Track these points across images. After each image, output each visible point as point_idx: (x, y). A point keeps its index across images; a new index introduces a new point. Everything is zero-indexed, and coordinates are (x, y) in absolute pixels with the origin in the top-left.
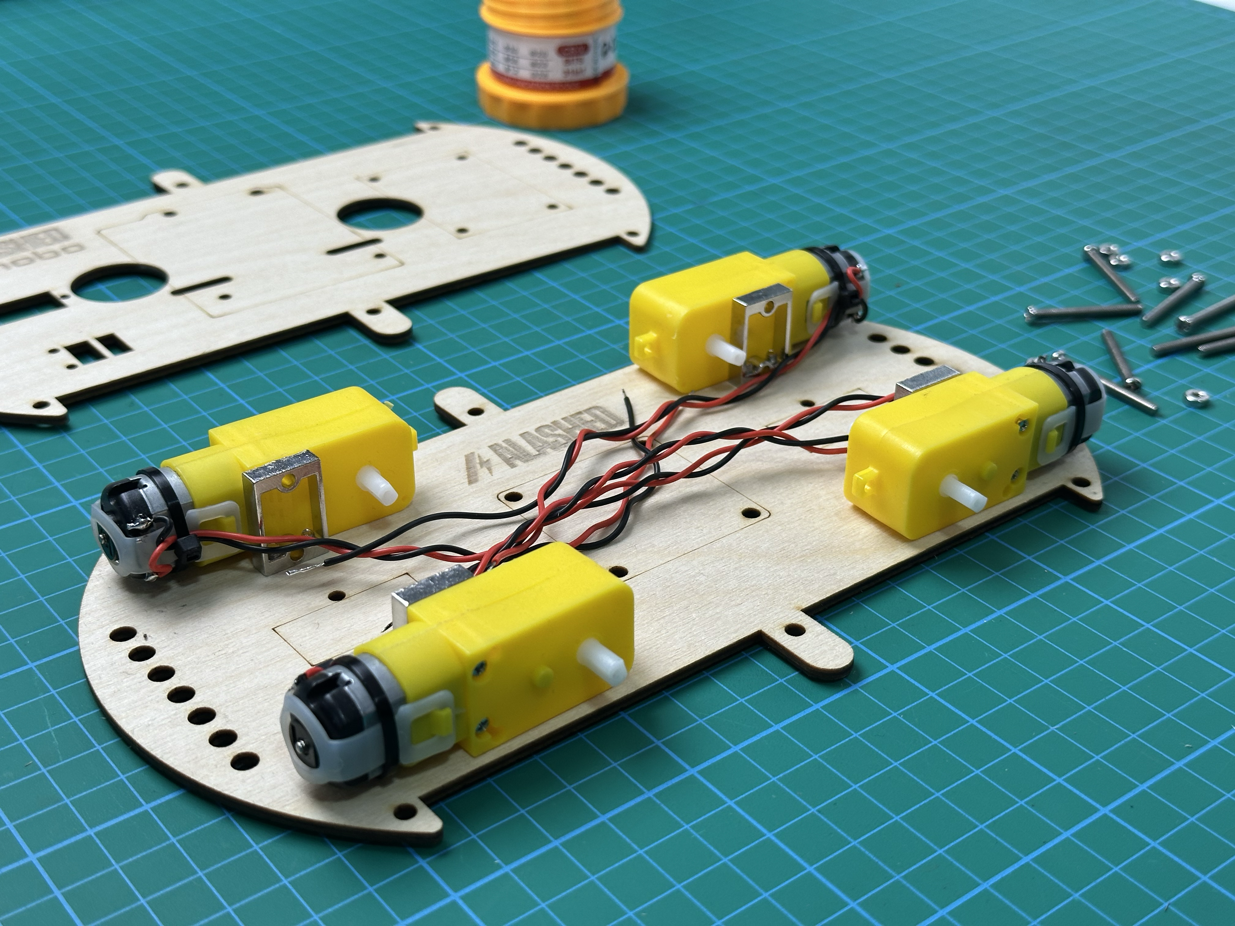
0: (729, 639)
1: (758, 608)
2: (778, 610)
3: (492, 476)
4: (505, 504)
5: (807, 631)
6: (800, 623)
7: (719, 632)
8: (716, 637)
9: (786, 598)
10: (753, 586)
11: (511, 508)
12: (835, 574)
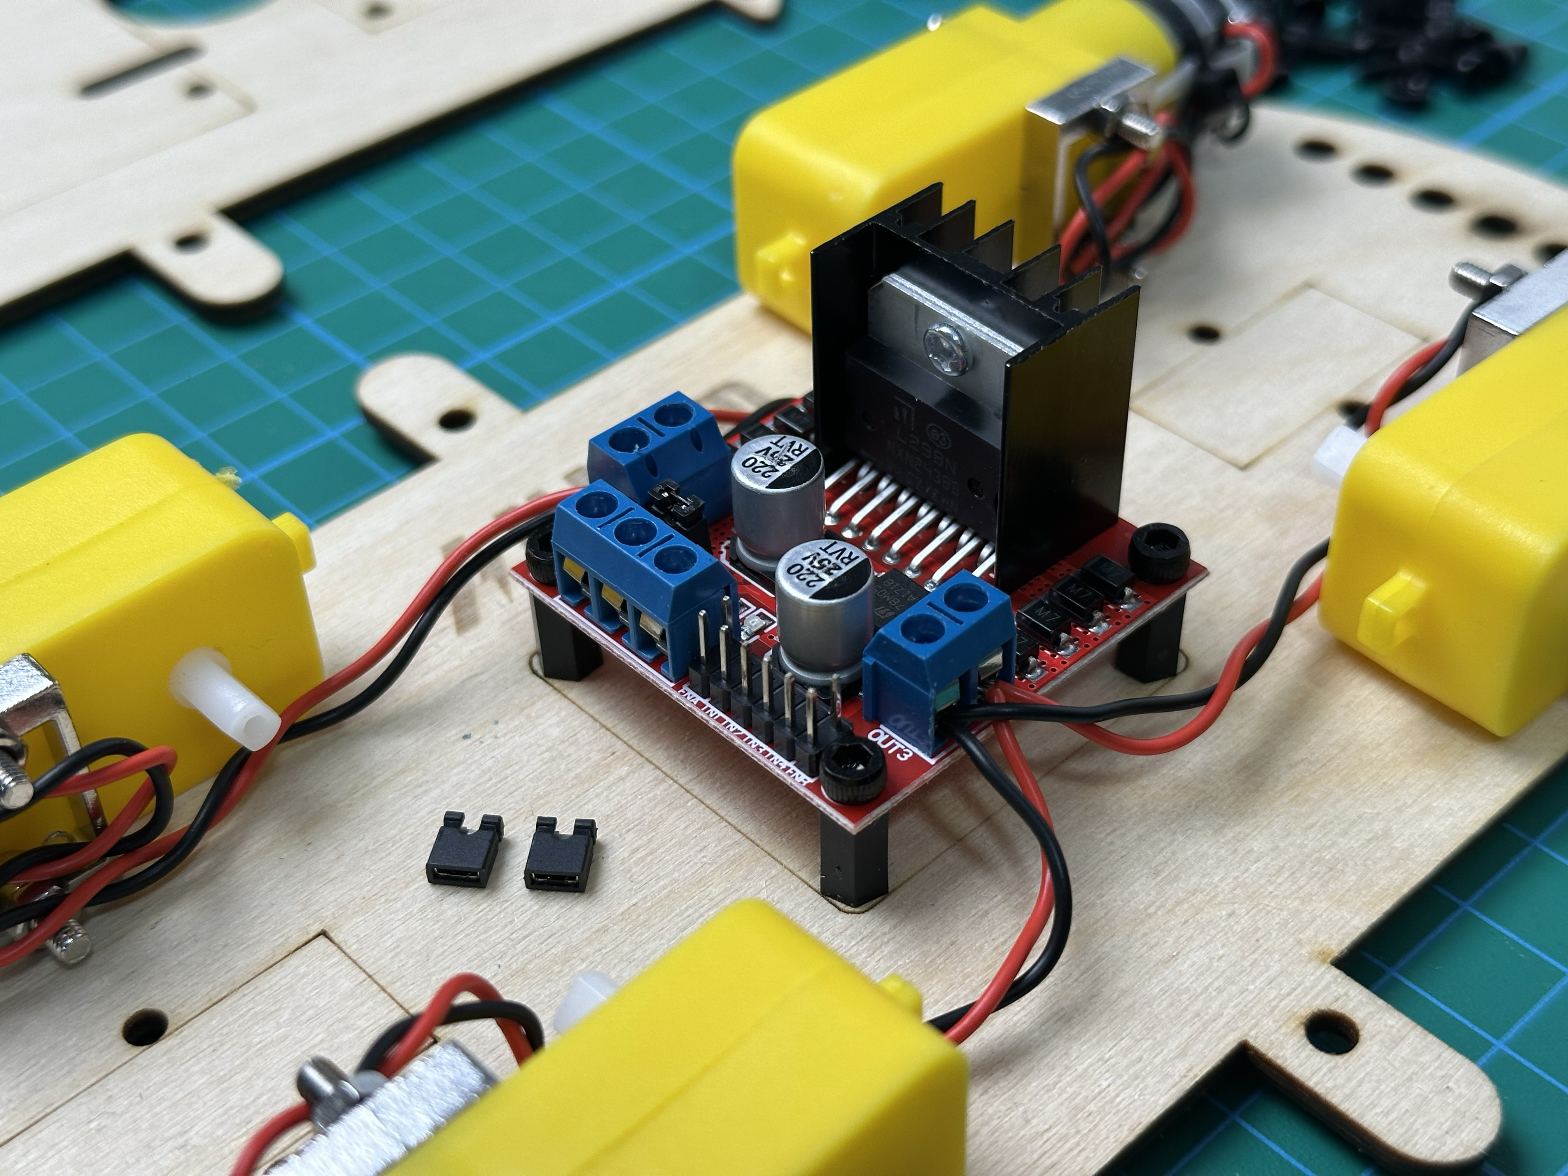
0: (1171, 1082)
1: (1223, 965)
2: (1276, 968)
3: (512, 601)
4: (551, 685)
5: (1364, 1034)
6: (1338, 1007)
7: (1140, 1059)
8: (1136, 1077)
9: (1284, 924)
10: (1194, 892)
11: (566, 697)
12: (1387, 833)
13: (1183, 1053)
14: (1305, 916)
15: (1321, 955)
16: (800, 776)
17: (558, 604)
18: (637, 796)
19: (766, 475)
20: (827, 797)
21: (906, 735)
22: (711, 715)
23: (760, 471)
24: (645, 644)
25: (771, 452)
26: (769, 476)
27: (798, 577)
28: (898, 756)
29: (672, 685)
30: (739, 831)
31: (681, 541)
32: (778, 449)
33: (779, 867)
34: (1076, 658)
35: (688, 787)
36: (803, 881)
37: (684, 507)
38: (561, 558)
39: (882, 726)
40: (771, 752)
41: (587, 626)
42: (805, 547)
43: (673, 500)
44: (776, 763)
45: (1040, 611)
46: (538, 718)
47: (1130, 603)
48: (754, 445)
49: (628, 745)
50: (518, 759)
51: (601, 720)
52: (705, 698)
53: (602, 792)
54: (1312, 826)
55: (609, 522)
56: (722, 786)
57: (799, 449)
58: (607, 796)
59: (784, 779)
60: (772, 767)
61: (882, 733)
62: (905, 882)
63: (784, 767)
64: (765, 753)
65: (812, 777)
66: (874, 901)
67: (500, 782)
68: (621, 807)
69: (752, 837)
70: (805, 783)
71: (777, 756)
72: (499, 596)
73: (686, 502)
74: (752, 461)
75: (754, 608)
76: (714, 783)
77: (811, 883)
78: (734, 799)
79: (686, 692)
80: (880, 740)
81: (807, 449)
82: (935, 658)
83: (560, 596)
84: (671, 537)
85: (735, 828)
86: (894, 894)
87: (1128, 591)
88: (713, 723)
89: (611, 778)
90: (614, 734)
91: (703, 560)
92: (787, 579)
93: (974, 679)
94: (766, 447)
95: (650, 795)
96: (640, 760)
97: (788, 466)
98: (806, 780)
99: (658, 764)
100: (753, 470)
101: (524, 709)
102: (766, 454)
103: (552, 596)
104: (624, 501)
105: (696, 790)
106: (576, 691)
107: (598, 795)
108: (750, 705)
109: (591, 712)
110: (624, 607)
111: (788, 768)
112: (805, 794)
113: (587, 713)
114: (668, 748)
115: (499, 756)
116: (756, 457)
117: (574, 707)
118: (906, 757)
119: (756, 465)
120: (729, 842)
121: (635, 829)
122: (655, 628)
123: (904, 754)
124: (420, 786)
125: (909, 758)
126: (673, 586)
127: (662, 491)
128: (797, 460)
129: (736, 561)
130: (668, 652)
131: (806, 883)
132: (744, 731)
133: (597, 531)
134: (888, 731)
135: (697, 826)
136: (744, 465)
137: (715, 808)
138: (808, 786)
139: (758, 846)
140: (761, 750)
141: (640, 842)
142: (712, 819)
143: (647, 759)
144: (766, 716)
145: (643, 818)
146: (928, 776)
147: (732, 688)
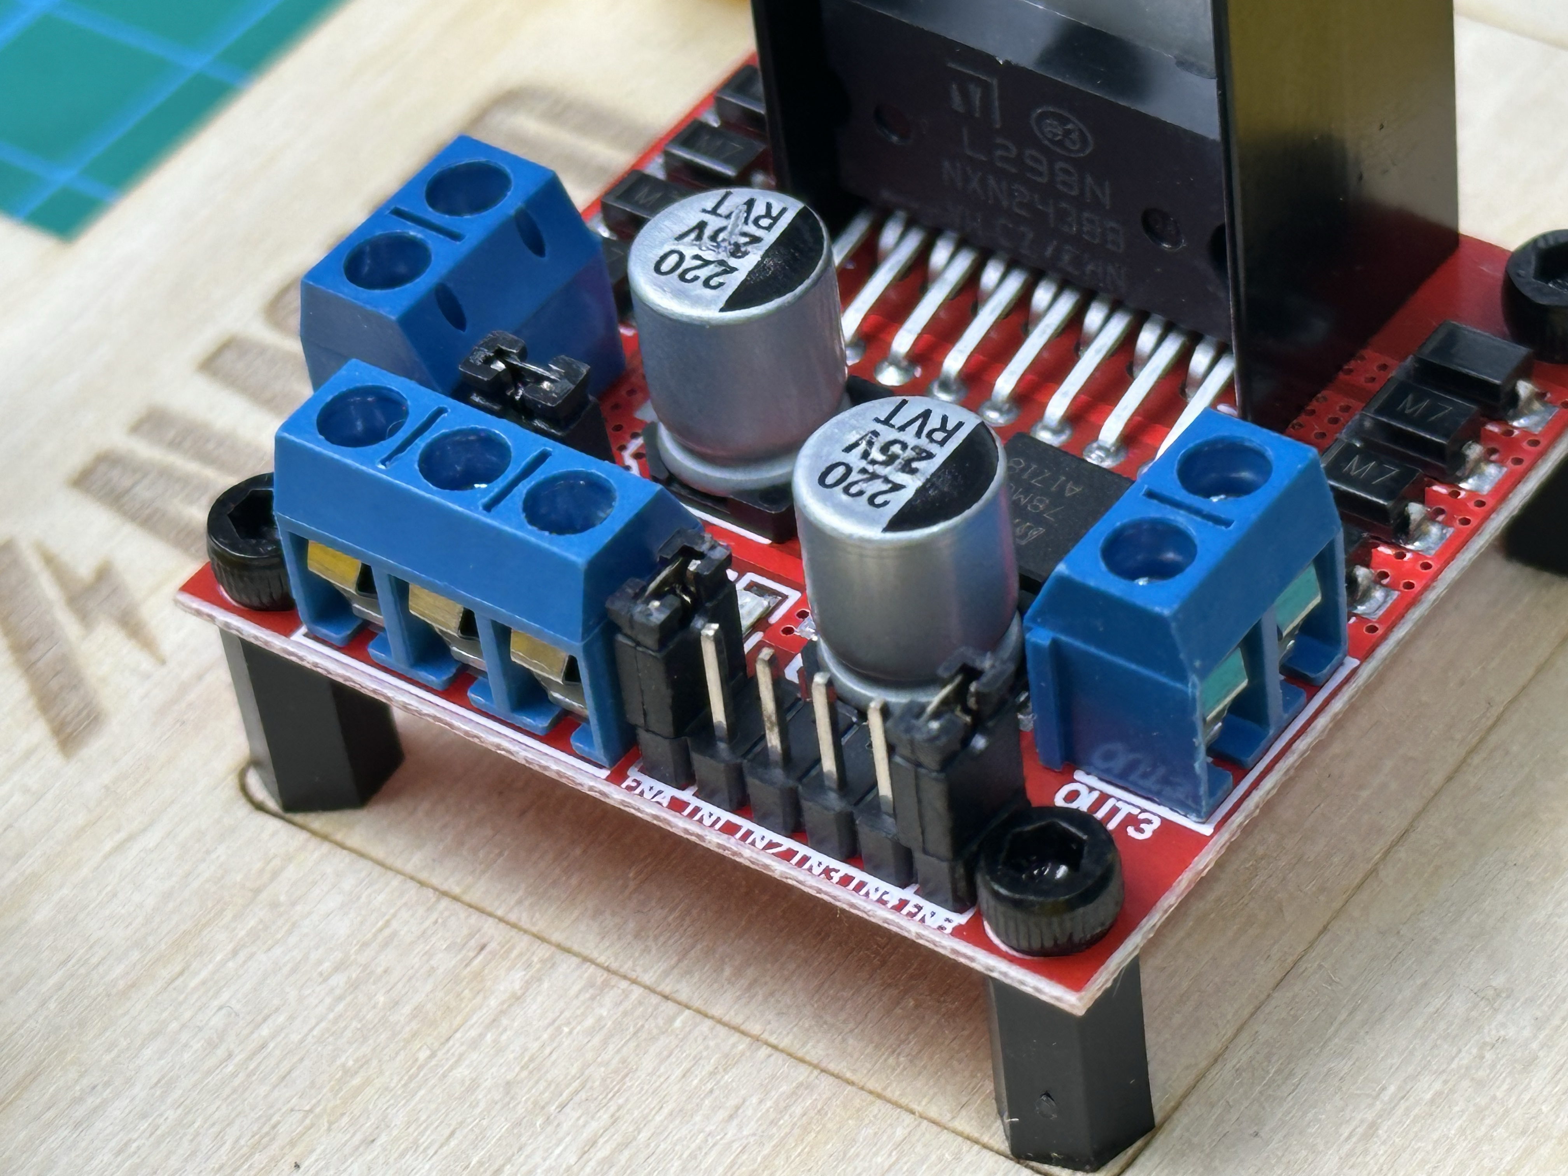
4: (302, 827)
11: (343, 846)
16: (933, 914)
17: (302, 647)
18: (559, 1030)
19: (713, 282)
20: (1003, 947)
21: (1135, 784)
22: (707, 822)
23: (696, 278)
24: (526, 697)
25: (708, 232)
26: (721, 284)
27: (846, 490)
28: (1131, 831)
29: (605, 773)
30: (802, 1060)
31: (568, 460)
32: (722, 222)
33: (908, 1119)
34: (1451, 550)
35: (666, 987)
36: (968, 1138)
37: (546, 385)
38: (300, 545)
39: (1079, 775)
40: (859, 875)
41: (382, 681)
42: (843, 423)
43: (516, 375)
44: (874, 896)
45: (1353, 466)
46: (294, 904)
47: (1532, 412)
48: (667, 223)
49: (507, 923)
50: (276, 1002)
51: (435, 881)
52: (682, 788)
53: (482, 1036)
55: (401, 448)
56: (738, 972)
57: (768, 214)
58: (496, 1042)
59: (901, 927)
60: (869, 907)
61: (1083, 790)
62: (1185, 1096)
63: (894, 902)
64: (846, 881)
65: (960, 911)
66: (1130, 1151)
67: (250, 1058)
68: (532, 1060)
69: (832, 1067)
70: (949, 928)
71: (873, 883)
73: (547, 374)
74: (674, 258)
76: (719, 970)
77: (985, 1139)
78: (772, 994)
79: (639, 783)
80: (1082, 805)
81: (783, 211)
83: (303, 629)
84: (543, 457)
85: (790, 1055)
86: (1167, 1127)
87: (1524, 388)
88: (714, 840)
89: (493, 1002)
90: (470, 906)
91: (629, 492)
92: (824, 500)
94: (694, 222)
95: (589, 1022)
96: (543, 951)
97: (755, 256)
98: (948, 920)
99: (586, 952)
100: (682, 277)
101: (257, 891)
102: (699, 238)
103: (287, 631)
104: (416, 395)
105: (684, 991)
106: (360, 829)
107: (475, 1044)
108: (791, 783)
109: (409, 868)
110: (467, 628)
111: (903, 903)
112: (954, 951)
113: (399, 872)
114: (597, 913)
115: (233, 1003)
116: (681, 248)
118: (1148, 830)
119: (685, 266)
120: (784, 1088)
121: (577, 1099)
122: (549, 659)
123: (1142, 826)
124: (78, 1100)
125: (1154, 832)
126: (578, 560)
127: (488, 361)
128: (770, 238)
129: (667, 480)
130: (587, 705)
131: (976, 1142)
132: (788, 843)
133: (379, 471)
134: (1093, 781)
135: (709, 1068)
136: (657, 269)
137: (738, 1020)
138: (958, 932)
139: (852, 1083)
140: (836, 877)
141: (594, 1125)
142: (734, 1046)
143: (559, 946)
144: (834, 801)
145: (587, 1072)
146: (1204, 861)
147: (744, 756)
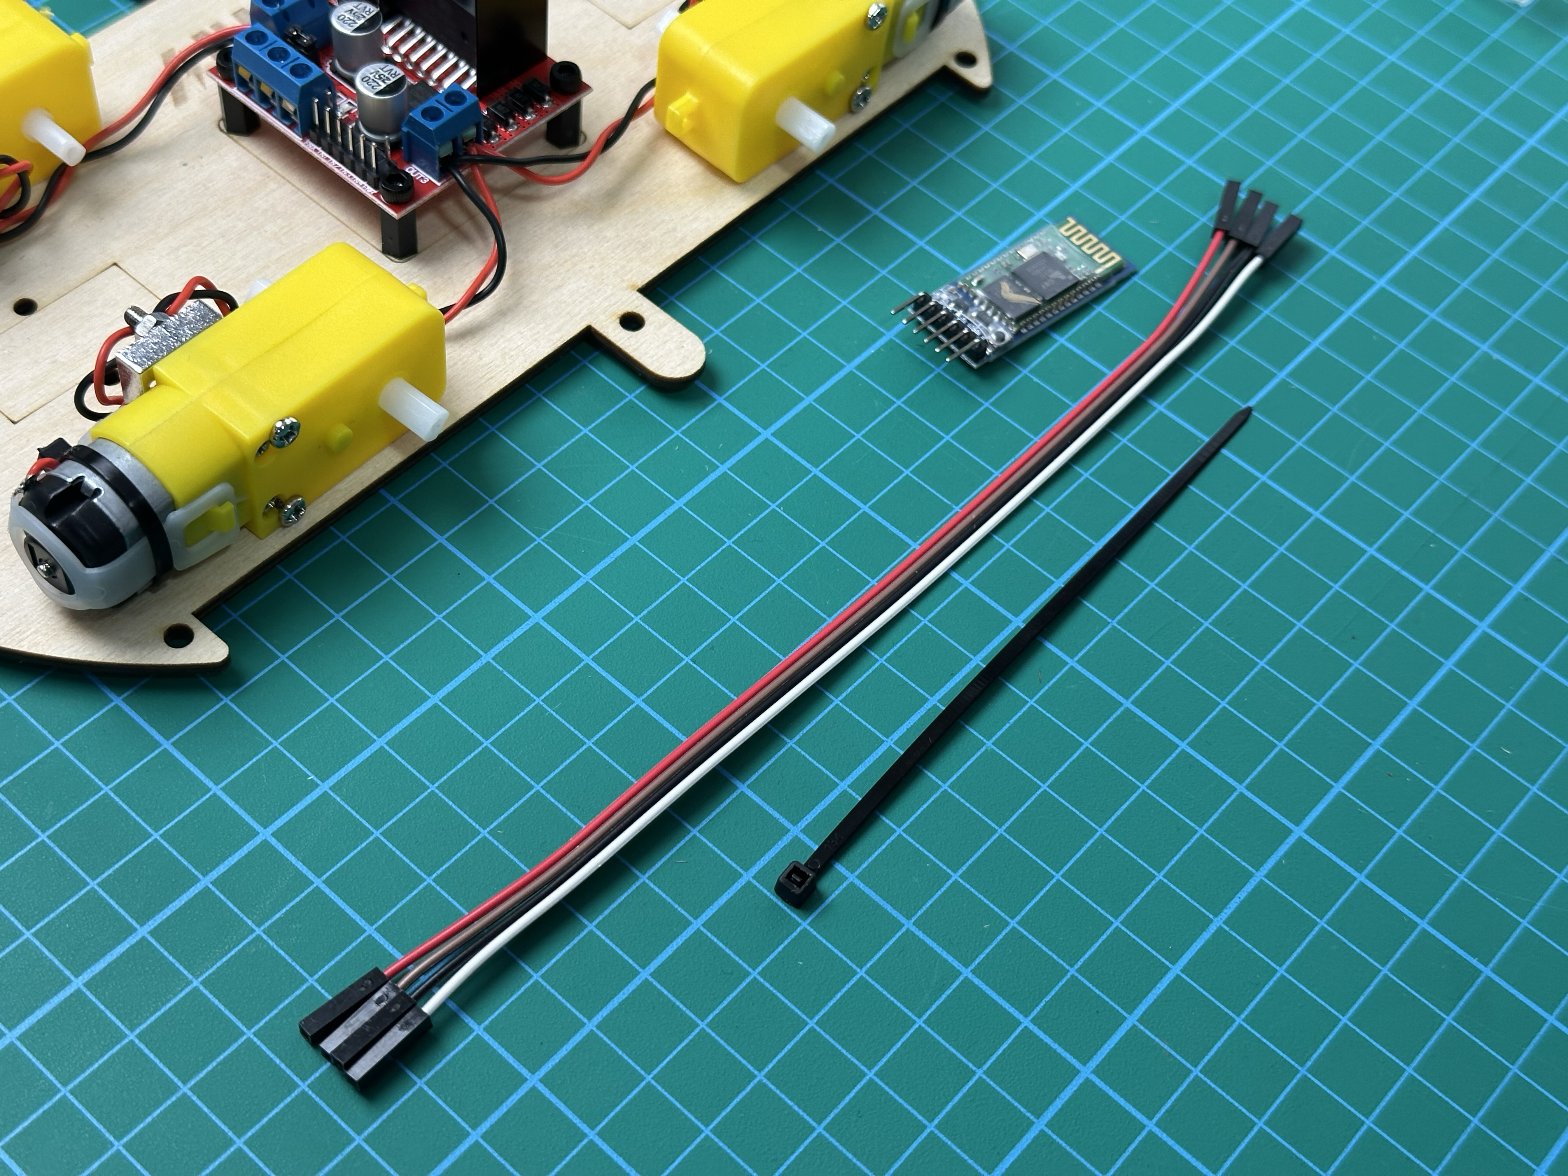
0: (552, 342)
1: (584, 291)
2: (609, 292)
3: (205, 88)
4: (231, 137)
5: (647, 323)
6: (637, 311)
7: (539, 332)
8: (535, 340)
9: (616, 272)
10: (574, 256)
11: (240, 145)
12: (674, 229)
13: (559, 329)
14: (628, 268)
15: (633, 286)
16: (369, 189)
17: (235, 92)
19: (350, 25)
20: (383, 200)
21: (426, 170)
22: (322, 156)
23: (347, 23)
24: (285, 116)
25: (353, 12)
26: (352, 26)
27: (367, 83)
28: (421, 180)
29: (301, 139)
30: (340, 220)
31: (304, 60)
32: (357, 10)
33: (361, 239)
34: (517, 132)
35: (311, 196)
36: (373, 245)
37: (305, 40)
38: (237, 66)
39: (413, 165)
40: (354, 176)
41: (252, 104)
42: (371, 67)
44: (357, 182)
45: (499, 107)
46: (225, 156)
47: (548, 104)
48: (343, 7)
49: (277, 172)
50: (215, 178)
51: (261, 158)
52: (319, 147)
53: (263, 197)
54: (638, 225)
55: (264, 48)
56: (330, 195)
57: (369, 11)
58: (266, 199)
59: (361, 190)
60: (355, 184)
61: (413, 168)
62: (426, 248)
63: (361, 184)
64: (352, 177)
65: (376, 189)
66: (410, 257)
67: (206, 190)
68: (274, 205)
69: (346, 223)
70: (372, 193)
71: (357, 179)
72: (198, 85)
73: (306, 38)
74: (343, 16)
75: (345, 98)
76: (324, 195)
77: (377, 247)
78: (337, 203)
79: (309, 143)
80: (412, 173)
81: (373, 10)
82: (438, 129)
83: (236, 87)
84: (298, 58)
85: (337, 218)
86: (420, 253)
87: (547, 98)
88: (323, 160)
89: (268, 190)
90: (268, 166)
91: (316, 72)
92: (361, 83)
93: (460, 142)
94: (350, 8)
95: (290, 200)
96: (283, 181)
97: (362, 21)
98: (372, 191)
99: (292, 182)
100: (343, 22)
101: (217, 151)
102: (351, 12)
103: (231, 87)
104: (271, 36)
106: (245, 141)
107: (261, 199)
108: (342, 151)
109: (255, 153)
110: (273, 95)
111: (363, 185)
112: (372, 199)
113: (252, 154)
114: (300, 175)
115: (204, 176)
116: (346, 14)
117: (245, 151)
118: (425, 182)
119: (345, 19)
120: (333, 225)
121: (282, 216)
122: (290, 107)
123: (424, 180)
124: (160, 190)
126: (300, 85)
127: (293, 31)
128: (368, 17)
129: (335, 71)
130: (298, 121)
131: (374, 247)
132: (340, 165)
133: (257, 53)
134: (416, 167)
136: (338, 18)
137: (326, 208)
138: (374, 194)
139: (349, 228)
140: (349, 175)
143: (287, 181)
144: (351, 157)
146: (436, 191)
147: (333, 142)
